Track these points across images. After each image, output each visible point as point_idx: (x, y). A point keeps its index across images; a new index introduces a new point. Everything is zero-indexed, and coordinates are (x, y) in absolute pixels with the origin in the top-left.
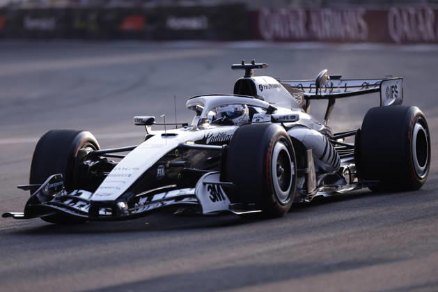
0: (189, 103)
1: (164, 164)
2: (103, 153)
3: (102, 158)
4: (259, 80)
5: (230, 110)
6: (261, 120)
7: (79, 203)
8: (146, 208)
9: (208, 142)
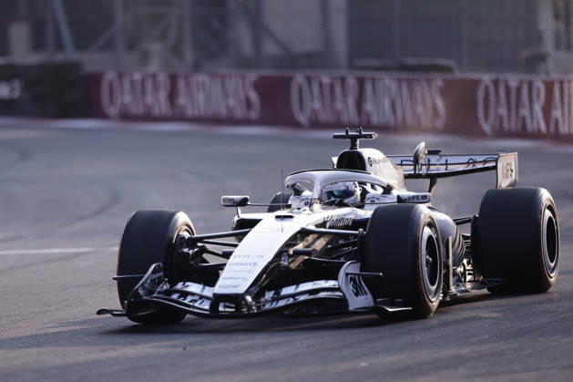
0: (289, 180)
1: (287, 251)
2: (200, 240)
3: (199, 244)
4: (367, 153)
5: (339, 189)
6: (376, 201)
7: (189, 298)
8: (274, 305)
9: (328, 226)
